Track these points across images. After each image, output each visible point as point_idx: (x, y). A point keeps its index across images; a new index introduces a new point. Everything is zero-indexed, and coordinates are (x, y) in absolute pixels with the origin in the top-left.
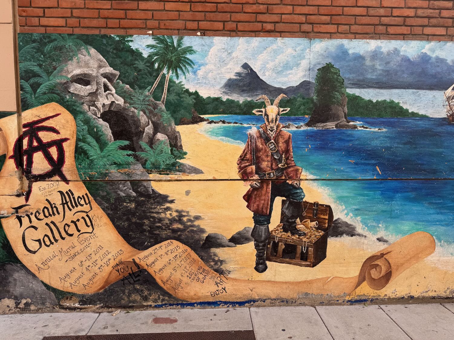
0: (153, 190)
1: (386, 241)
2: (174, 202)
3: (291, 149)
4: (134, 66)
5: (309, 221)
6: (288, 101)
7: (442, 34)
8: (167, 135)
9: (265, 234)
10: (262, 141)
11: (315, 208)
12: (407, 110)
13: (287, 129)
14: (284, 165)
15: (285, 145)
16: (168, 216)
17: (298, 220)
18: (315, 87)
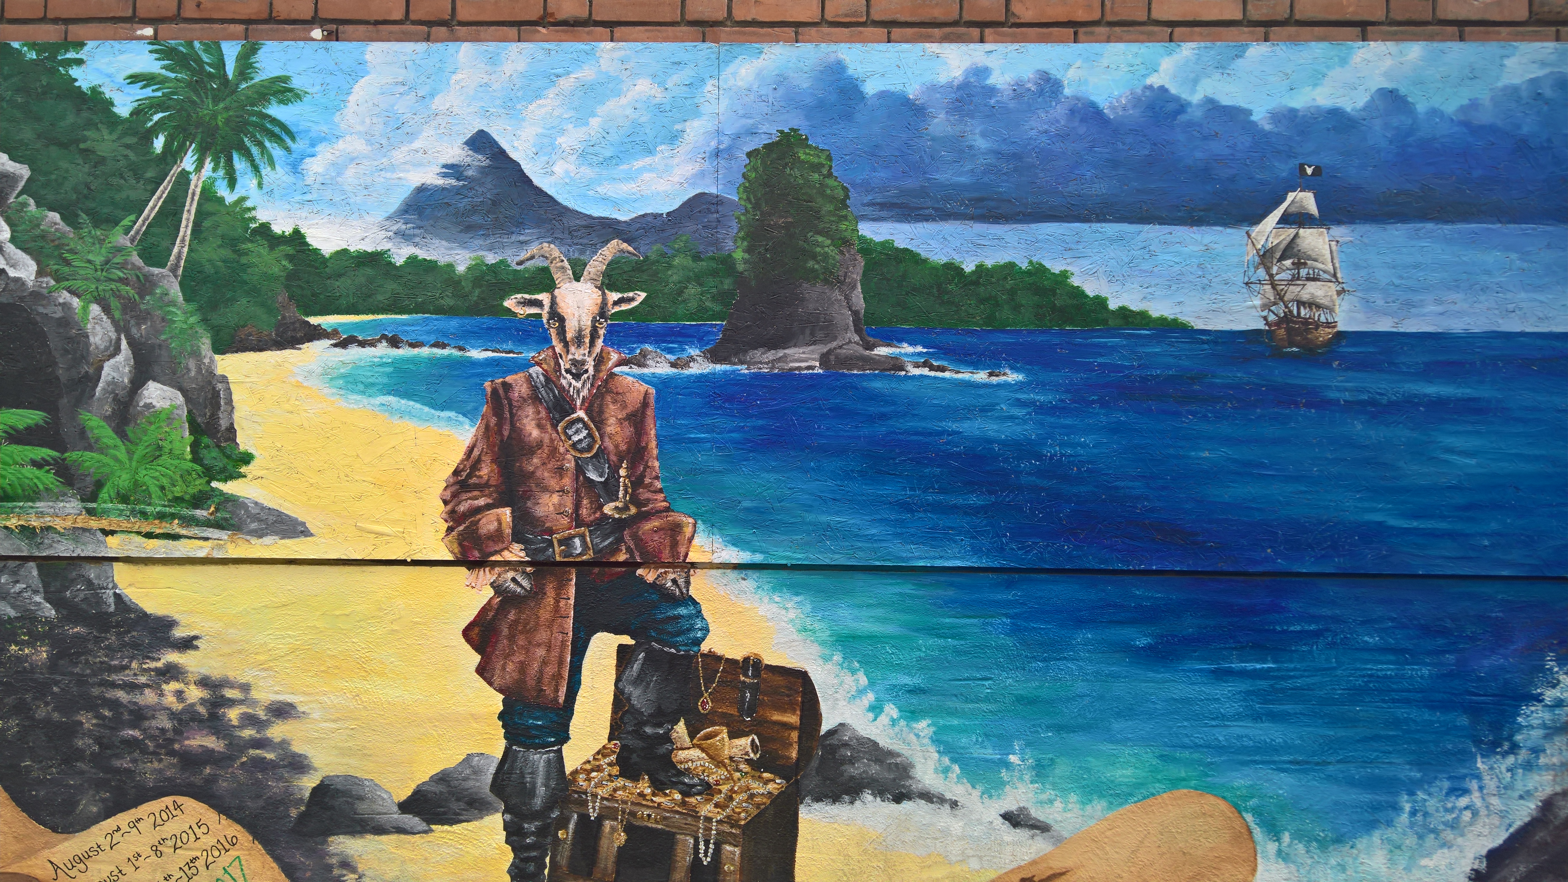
0: (118, 597)
1: (1042, 828)
2: (196, 648)
3: (653, 444)
4: (82, 146)
5: (725, 736)
6: (638, 267)
7: (1227, 16)
8: (181, 389)
9: (546, 786)
10: (539, 413)
11: (747, 680)
12: (1100, 302)
13: (636, 370)
14: (626, 508)
15: (629, 431)
16: (170, 700)
17: (681, 729)
18: (738, 218)
